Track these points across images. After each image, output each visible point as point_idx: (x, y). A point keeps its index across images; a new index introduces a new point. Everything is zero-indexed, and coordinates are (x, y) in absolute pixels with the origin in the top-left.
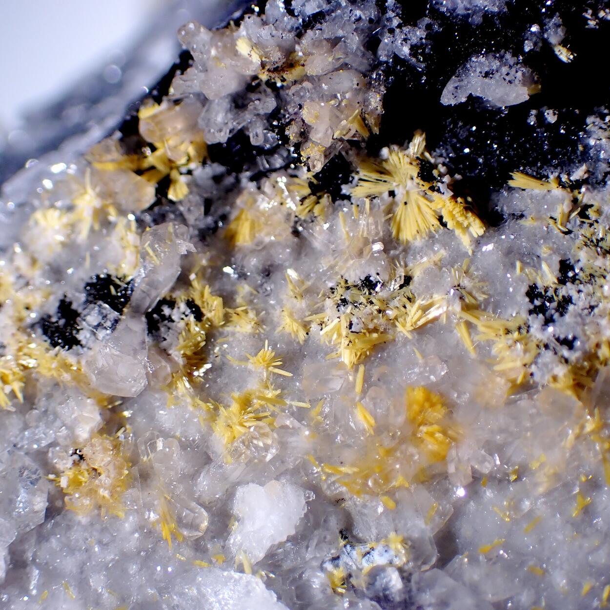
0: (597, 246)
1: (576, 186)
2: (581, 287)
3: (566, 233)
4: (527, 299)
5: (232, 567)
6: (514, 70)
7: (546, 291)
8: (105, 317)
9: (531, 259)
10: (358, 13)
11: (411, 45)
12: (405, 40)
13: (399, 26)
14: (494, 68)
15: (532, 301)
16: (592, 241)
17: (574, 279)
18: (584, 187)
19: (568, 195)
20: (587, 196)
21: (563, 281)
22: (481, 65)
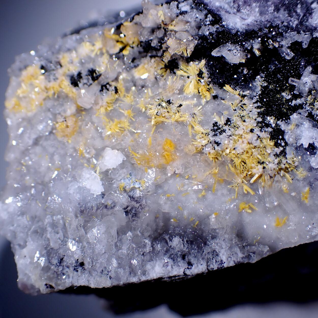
0: (241, 118)
1: (243, 96)
2: (230, 129)
3: (234, 110)
4: (213, 126)
5: (94, 170)
6: (238, 52)
7: (219, 125)
8: (88, 81)
9: (220, 114)
10: (197, 15)
11: (210, 32)
12: (208, 30)
13: (208, 25)
14: (232, 49)
15: (213, 127)
16: (240, 116)
17: (229, 125)
18: (246, 98)
19: (240, 98)
20: (246, 101)
21: (226, 124)
22: (229, 47)
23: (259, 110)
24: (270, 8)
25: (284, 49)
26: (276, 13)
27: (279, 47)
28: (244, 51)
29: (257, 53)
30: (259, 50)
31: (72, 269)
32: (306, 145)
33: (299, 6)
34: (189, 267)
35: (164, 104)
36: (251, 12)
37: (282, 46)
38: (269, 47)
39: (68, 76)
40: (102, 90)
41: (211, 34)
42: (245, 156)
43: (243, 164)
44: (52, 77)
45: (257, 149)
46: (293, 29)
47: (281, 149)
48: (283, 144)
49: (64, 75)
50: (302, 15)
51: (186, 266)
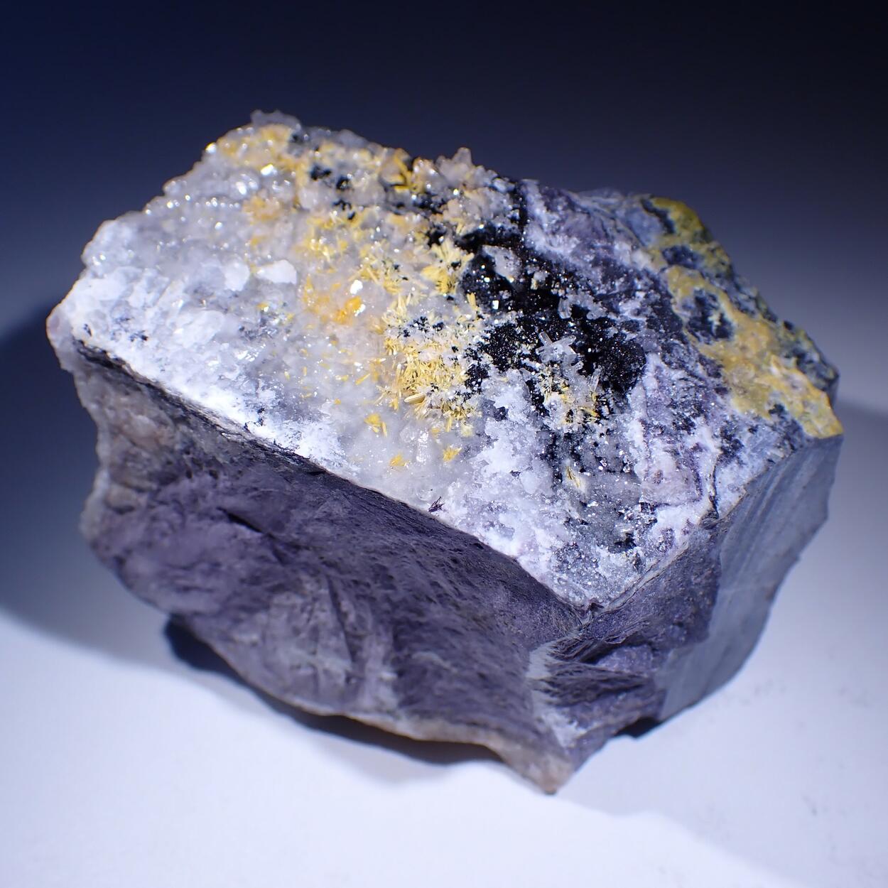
2: (435, 334)
4: (419, 317)
6: (514, 266)
7: (426, 322)
8: (331, 184)
9: (439, 313)
10: (505, 203)
11: (502, 226)
12: (503, 223)
13: (508, 218)
14: (510, 258)
17: (438, 330)
18: (481, 319)
19: (475, 316)
20: (478, 323)
21: (434, 327)
22: (509, 254)
23: (483, 341)
24: (588, 256)
25: (565, 302)
26: (591, 265)
27: (562, 297)
28: (521, 272)
29: (534, 286)
30: (538, 283)
31: (129, 334)
32: (498, 405)
33: (622, 280)
34: (257, 424)
35: (389, 265)
36: (565, 243)
37: (566, 298)
38: (552, 291)
39: (314, 163)
40: (336, 204)
41: (502, 228)
42: (422, 369)
43: (415, 374)
44: (295, 151)
45: (443, 369)
46: (592, 293)
47: (469, 391)
48: (475, 389)
49: (313, 159)
50: (617, 291)
51: (256, 420)
